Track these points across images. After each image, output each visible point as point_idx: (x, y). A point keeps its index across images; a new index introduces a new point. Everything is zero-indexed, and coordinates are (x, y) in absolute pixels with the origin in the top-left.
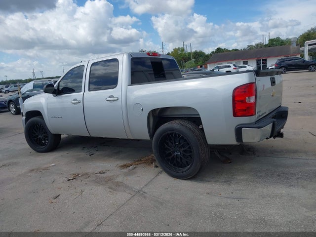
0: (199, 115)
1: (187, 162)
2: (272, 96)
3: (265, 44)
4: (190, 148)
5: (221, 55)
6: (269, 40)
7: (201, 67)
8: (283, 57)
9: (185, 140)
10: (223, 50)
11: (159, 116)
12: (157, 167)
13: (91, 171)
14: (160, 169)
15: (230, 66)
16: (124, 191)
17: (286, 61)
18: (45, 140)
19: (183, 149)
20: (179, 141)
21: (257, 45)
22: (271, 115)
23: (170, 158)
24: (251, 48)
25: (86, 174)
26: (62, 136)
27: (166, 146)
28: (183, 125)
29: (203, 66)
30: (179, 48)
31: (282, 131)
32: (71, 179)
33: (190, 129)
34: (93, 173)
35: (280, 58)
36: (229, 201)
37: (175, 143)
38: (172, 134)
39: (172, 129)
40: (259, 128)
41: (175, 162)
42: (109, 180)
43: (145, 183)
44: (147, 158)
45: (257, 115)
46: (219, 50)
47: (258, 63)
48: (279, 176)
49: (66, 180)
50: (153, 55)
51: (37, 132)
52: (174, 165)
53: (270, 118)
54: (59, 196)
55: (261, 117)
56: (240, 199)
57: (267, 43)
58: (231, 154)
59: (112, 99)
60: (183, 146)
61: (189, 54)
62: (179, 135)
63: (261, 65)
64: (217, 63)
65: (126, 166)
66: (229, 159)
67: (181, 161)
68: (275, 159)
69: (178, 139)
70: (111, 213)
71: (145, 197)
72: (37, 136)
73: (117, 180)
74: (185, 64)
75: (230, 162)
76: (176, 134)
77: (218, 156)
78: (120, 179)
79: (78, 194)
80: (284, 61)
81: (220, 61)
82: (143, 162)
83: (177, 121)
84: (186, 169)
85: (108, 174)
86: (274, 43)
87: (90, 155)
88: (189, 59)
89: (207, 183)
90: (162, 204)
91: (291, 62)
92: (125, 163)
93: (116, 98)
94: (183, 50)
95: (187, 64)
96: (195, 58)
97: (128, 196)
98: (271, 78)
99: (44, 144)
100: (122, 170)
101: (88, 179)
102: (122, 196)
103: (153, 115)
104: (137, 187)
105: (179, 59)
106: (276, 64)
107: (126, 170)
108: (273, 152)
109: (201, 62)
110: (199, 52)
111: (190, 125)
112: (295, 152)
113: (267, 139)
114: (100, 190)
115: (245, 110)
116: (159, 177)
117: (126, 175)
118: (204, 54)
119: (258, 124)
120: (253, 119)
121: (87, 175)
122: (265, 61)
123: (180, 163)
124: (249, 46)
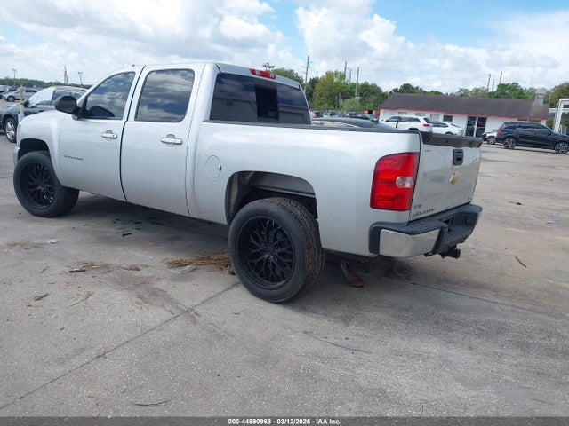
0: (314, 194)
1: (282, 273)
2: (453, 182)
3: (490, 90)
4: (290, 249)
5: (409, 98)
6: (499, 86)
7: (370, 112)
8: (515, 120)
9: (285, 236)
10: (413, 88)
11: (249, 186)
12: (233, 274)
13: (116, 262)
14: (236, 279)
15: (418, 121)
16: (163, 306)
17: (519, 127)
18: (48, 195)
19: (280, 250)
20: (275, 235)
21: (477, 90)
22: (445, 215)
23: (256, 261)
24: (464, 94)
25: (106, 266)
26: (82, 194)
27: (253, 241)
28: (284, 208)
29: (374, 112)
30: (336, 73)
31: (459, 246)
32: (77, 271)
33: (296, 218)
34: (119, 267)
35: (508, 120)
36: (337, 351)
37: (268, 236)
38: (264, 220)
39: (265, 212)
40: (410, 234)
41: (263, 269)
42: (143, 282)
43: (204, 298)
44: (220, 256)
45: (413, 211)
46: (407, 87)
47: (470, 124)
48: (437, 323)
49: (67, 270)
50: (261, 76)
51: (36, 178)
52: (261, 275)
53: (440, 220)
54: (45, 296)
55: (420, 217)
56: (356, 350)
57: (495, 90)
58: (367, 272)
59: (172, 140)
60: (281, 245)
61: (353, 86)
62: (276, 225)
63: (476, 127)
64: (398, 111)
65: (180, 264)
66: (360, 280)
67: (274, 271)
68: (442, 293)
69: (274, 231)
70: (127, 339)
71: (195, 323)
72: (36, 186)
73: (156, 286)
74: (342, 103)
75: (362, 286)
76: (271, 222)
77: (345, 271)
78: (162, 285)
79: (81, 298)
80: (514, 128)
81: (403, 108)
82: (213, 261)
83: (277, 200)
84: (279, 284)
85: (144, 272)
86: (507, 91)
87: (124, 235)
88: (351, 94)
89: (311, 314)
90: (220, 337)
91: (527, 131)
92: (179, 259)
93: (178, 141)
94: (343, 76)
95: (346, 103)
96: (361, 95)
97: (166, 315)
98: (454, 151)
99: (46, 202)
100: (171, 270)
101: (106, 276)
102: (156, 314)
103: (239, 182)
104: (188, 303)
105: (333, 91)
106: (501, 130)
107: (177, 271)
108: (443, 282)
109: (372, 104)
110: (371, 86)
111: (298, 210)
112: (480, 286)
113: (426, 255)
114: (122, 298)
115: (393, 199)
116: (232, 292)
117: (176, 279)
118: (379, 90)
119: (412, 228)
120: (403, 217)
121: (106, 268)
122: (483, 121)
123: (272, 273)
124: (462, 90)
